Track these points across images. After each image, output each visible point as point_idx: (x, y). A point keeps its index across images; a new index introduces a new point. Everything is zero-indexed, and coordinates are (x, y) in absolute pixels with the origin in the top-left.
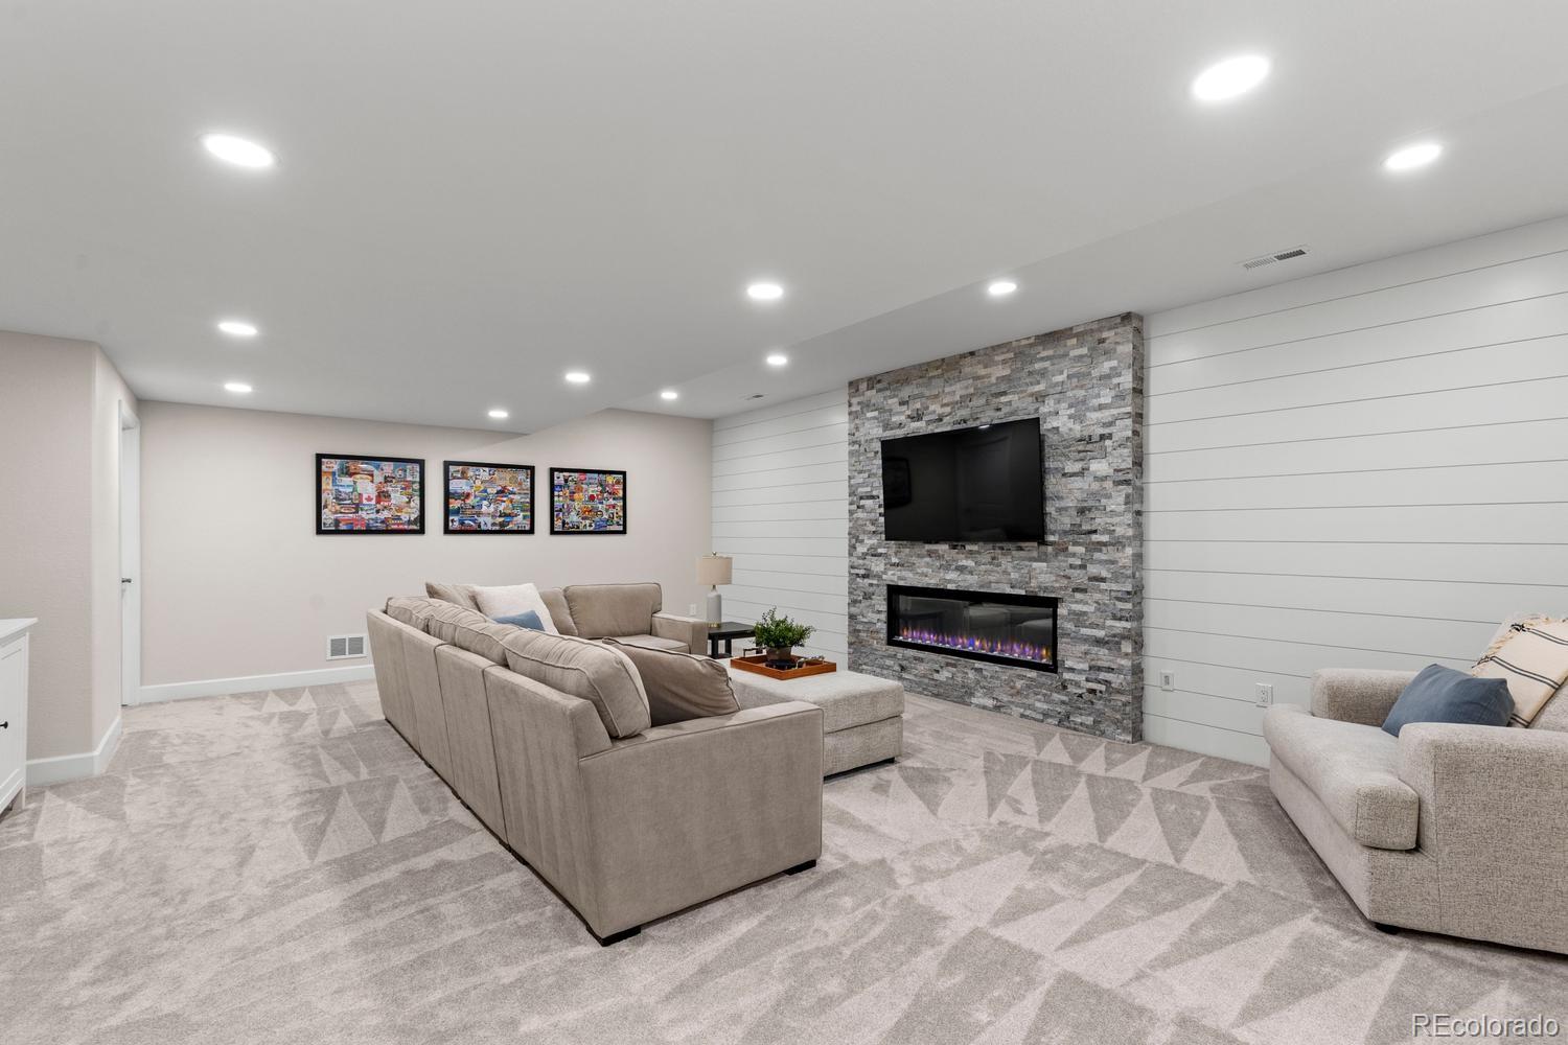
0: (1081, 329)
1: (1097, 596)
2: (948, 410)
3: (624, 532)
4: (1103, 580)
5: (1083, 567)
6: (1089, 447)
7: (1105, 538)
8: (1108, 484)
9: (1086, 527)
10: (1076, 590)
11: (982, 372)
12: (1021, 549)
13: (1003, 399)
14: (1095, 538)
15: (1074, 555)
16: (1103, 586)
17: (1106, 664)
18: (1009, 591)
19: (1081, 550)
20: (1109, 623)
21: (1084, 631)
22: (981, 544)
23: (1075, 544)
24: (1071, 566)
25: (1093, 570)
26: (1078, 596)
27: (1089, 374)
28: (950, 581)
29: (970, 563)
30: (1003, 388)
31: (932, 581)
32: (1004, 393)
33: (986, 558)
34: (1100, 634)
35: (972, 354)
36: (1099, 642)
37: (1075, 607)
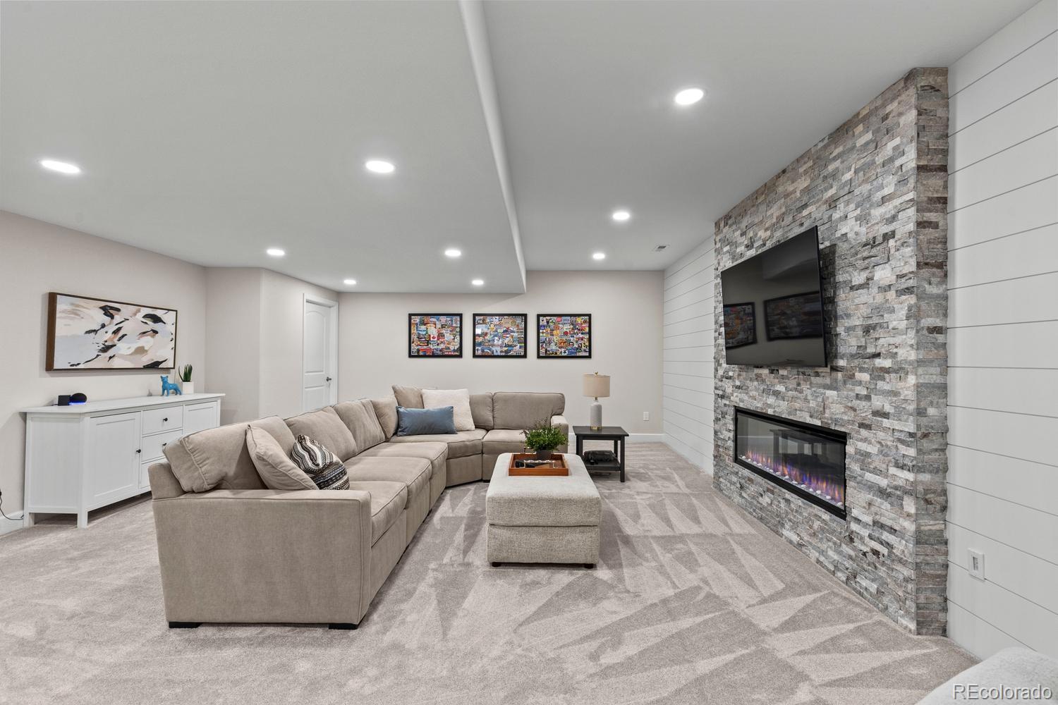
0: (864, 112)
1: (881, 435)
2: (768, 233)
3: (589, 357)
4: (886, 415)
5: (868, 398)
6: (874, 251)
7: (886, 363)
8: (891, 294)
9: (871, 350)
10: (862, 425)
11: (791, 188)
12: (817, 374)
13: (805, 213)
14: (879, 362)
15: (860, 383)
16: (886, 422)
17: (889, 523)
18: (809, 420)
19: (865, 377)
20: (893, 470)
21: (869, 477)
22: (789, 369)
23: (862, 370)
24: (858, 397)
25: (878, 402)
26: (864, 432)
27: (873, 162)
28: (770, 406)
29: (781, 388)
30: (805, 199)
31: (759, 405)
32: (805, 206)
33: (792, 384)
34: (883, 482)
35: (784, 171)
36: (882, 493)
37: (863, 446)
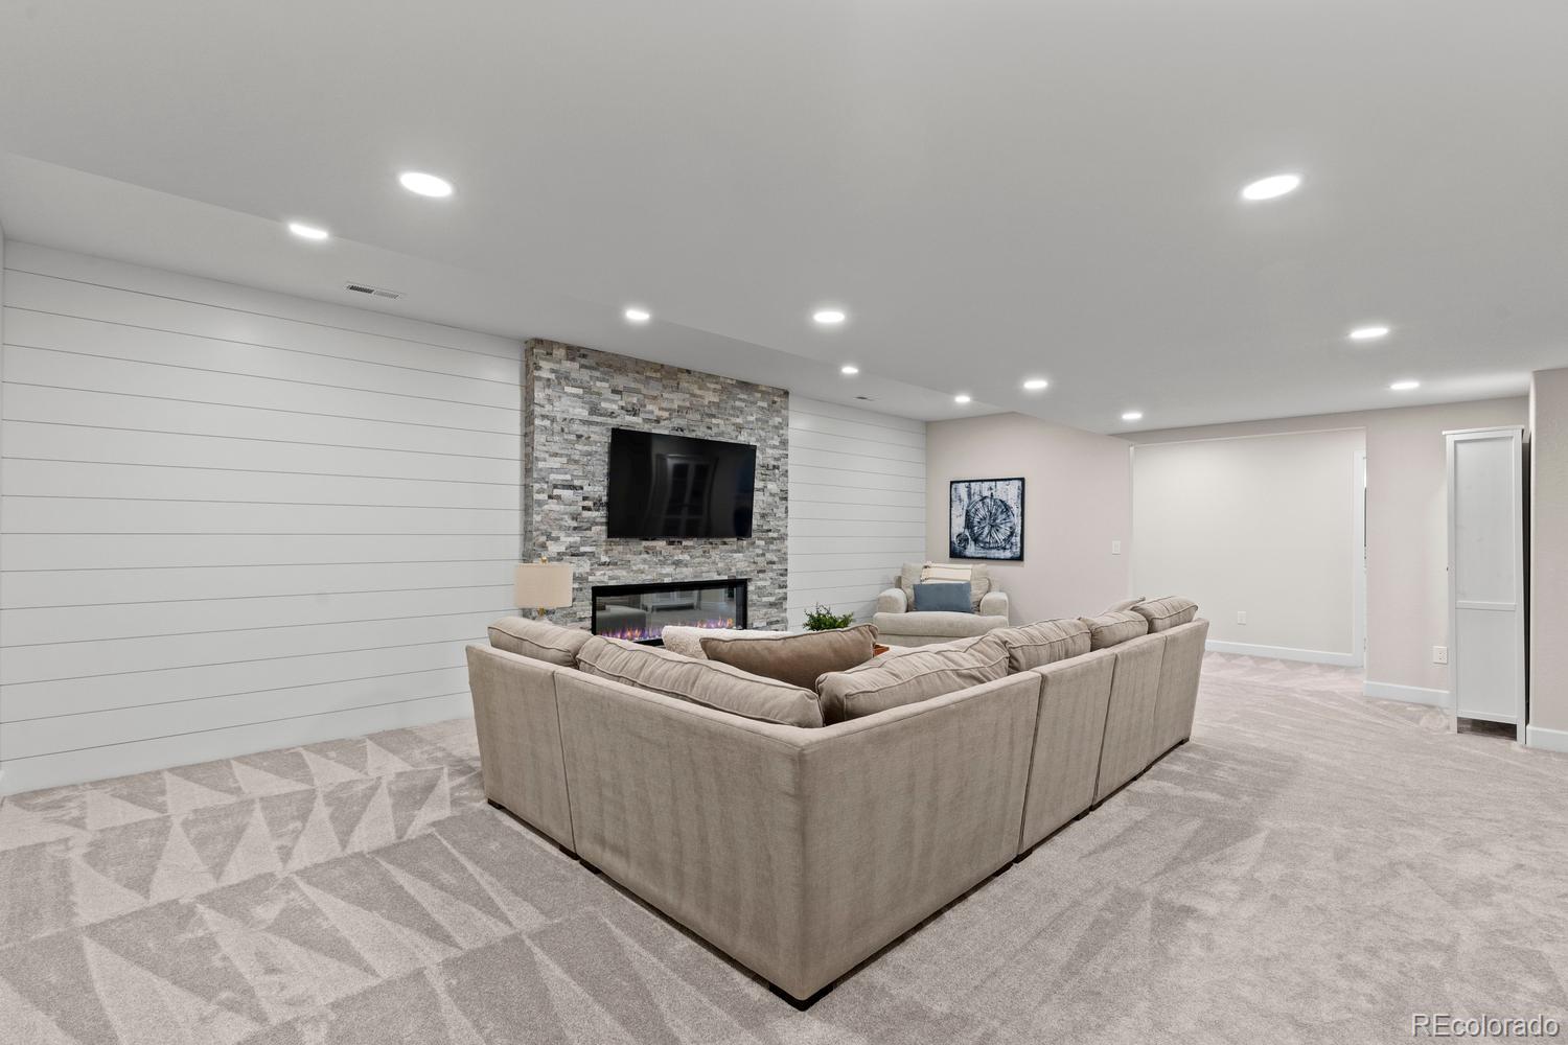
0: (764, 389)
1: (771, 574)
2: (666, 414)
4: (773, 563)
5: (763, 555)
6: (767, 472)
7: (775, 535)
8: (777, 499)
9: (765, 528)
10: (759, 572)
11: (698, 392)
12: (725, 543)
13: (714, 421)
14: (771, 534)
15: (758, 547)
16: (775, 567)
17: (775, 619)
18: (716, 577)
19: (762, 543)
20: (777, 591)
21: (765, 599)
22: (696, 539)
23: (759, 539)
24: (758, 556)
25: (770, 556)
26: (761, 575)
27: (767, 422)
28: (667, 575)
29: (686, 557)
30: (714, 411)
31: (649, 577)
32: (714, 416)
33: (699, 552)
34: (772, 599)
35: (688, 372)
36: (772, 605)
37: (760, 583)
